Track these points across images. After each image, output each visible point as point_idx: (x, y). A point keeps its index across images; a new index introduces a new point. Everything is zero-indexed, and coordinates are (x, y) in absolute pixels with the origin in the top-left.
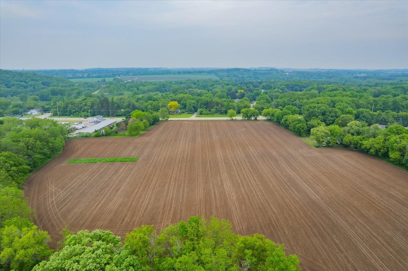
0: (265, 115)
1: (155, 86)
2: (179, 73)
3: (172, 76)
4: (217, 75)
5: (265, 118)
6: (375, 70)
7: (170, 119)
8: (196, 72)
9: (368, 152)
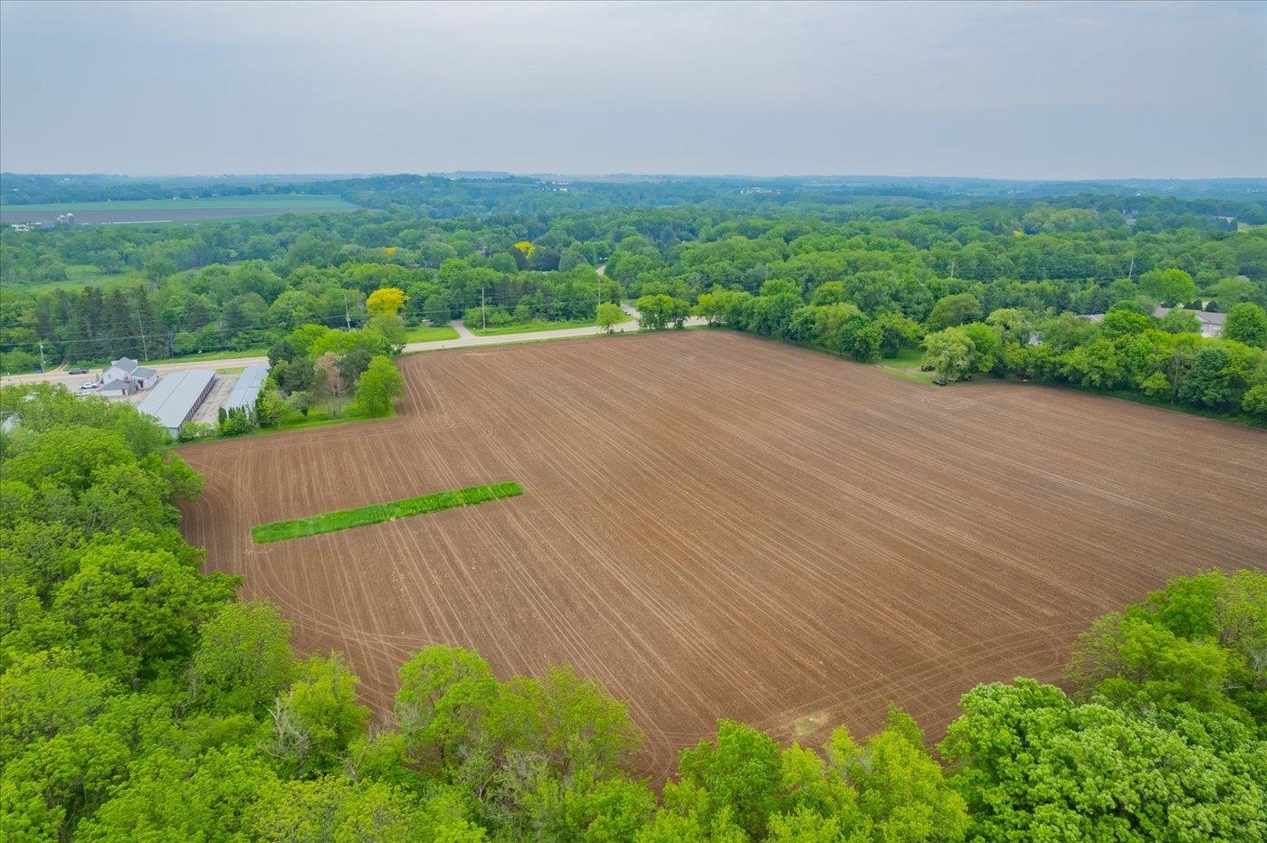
0: (707, 312)
1: (190, 241)
2: (206, 194)
3: (176, 204)
4: (347, 198)
5: (704, 321)
6: (777, 178)
7: (410, 348)
8: (271, 189)
9: (1078, 381)
